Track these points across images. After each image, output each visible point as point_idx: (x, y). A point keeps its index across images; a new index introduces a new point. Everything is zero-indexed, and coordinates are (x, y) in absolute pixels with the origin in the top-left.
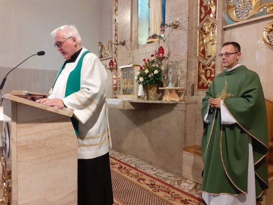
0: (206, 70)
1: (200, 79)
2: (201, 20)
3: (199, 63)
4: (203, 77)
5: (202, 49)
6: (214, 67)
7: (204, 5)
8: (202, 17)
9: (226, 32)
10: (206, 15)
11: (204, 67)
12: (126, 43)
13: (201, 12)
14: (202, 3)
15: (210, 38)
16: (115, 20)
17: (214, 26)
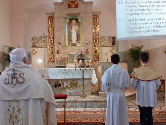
0: (96, 57)
1: (94, 59)
2: (94, 43)
5: (94, 50)
6: (98, 56)
7: (95, 39)
8: (94, 42)
11: (95, 55)
12: (61, 44)
13: (94, 41)
14: (94, 38)
15: (97, 48)
16: (49, 32)
17: (98, 45)
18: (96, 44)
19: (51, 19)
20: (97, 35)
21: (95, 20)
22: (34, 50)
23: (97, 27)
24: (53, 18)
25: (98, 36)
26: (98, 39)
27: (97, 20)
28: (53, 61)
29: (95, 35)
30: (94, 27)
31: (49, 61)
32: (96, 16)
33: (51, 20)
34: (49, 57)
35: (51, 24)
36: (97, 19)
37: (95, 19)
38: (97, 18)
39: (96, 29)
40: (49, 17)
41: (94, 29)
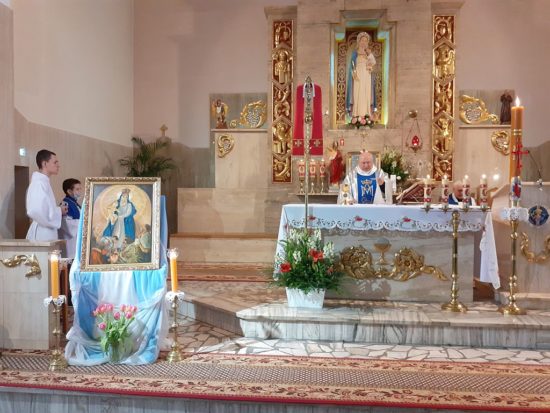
0: (442, 164)
1: (435, 171)
2: (435, 114)
3: (434, 156)
4: (439, 169)
5: (437, 141)
6: (451, 161)
7: (439, 99)
8: (437, 111)
9: (461, 131)
10: (440, 110)
11: (439, 160)
13: (435, 106)
14: (436, 98)
15: (446, 133)
16: (276, 78)
17: (450, 123)
18: (444, 117)
19: (284, 29)
20: (447, 87)
21: (439, 34)
22: (225, 139)
23: (447, 56)
24: (290, 26)
25: (452, 88)
26: (451, 100)
27: (447, 32)
28: (288, 179)
29: (441, 87)
30: (437, 60)
31: (275, 179)
32: (446, 18)
33: (281, 35)
34: (274, 163)
35: (282, 49)
36: (449, 30)
37: (439, 27)
38: (449, 25)
39: (445, 63)
40: (276, 24)
41: (437, 64)
